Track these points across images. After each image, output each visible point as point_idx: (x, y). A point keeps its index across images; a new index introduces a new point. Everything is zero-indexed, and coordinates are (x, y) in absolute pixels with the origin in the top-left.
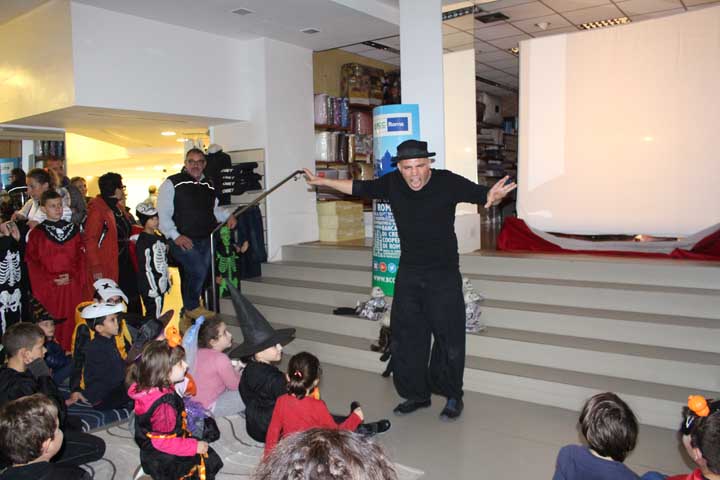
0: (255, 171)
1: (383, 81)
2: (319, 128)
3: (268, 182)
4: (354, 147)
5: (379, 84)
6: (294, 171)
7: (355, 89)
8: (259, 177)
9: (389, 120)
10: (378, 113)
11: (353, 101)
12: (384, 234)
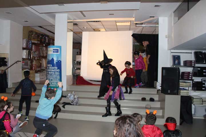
0: (5, 60)
1: (41, 37)
2: (24, 49)
3: (9, 64)
4: (33, 54)
5: (39, 37)
6: (17, 61)
7: (33, 38)
8: (6, 62)
9: (54, 49)
10: (50, 48)
11: (33, 41)
12: (51, 80)
